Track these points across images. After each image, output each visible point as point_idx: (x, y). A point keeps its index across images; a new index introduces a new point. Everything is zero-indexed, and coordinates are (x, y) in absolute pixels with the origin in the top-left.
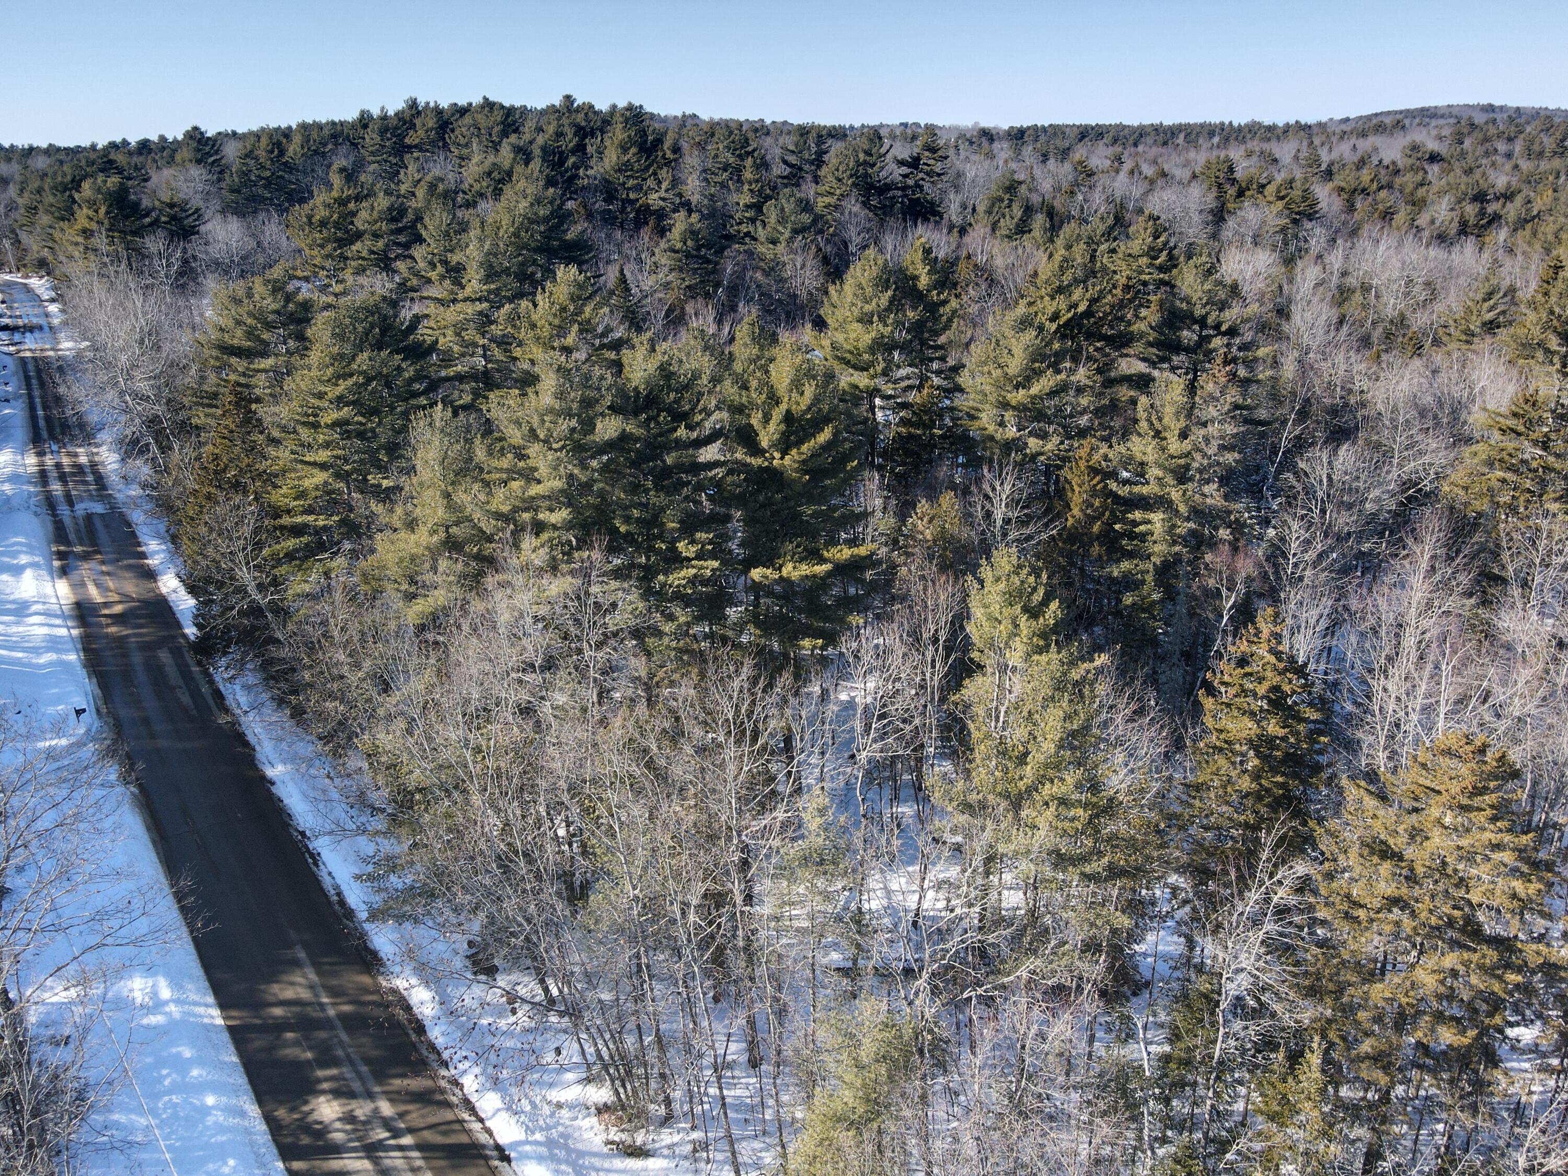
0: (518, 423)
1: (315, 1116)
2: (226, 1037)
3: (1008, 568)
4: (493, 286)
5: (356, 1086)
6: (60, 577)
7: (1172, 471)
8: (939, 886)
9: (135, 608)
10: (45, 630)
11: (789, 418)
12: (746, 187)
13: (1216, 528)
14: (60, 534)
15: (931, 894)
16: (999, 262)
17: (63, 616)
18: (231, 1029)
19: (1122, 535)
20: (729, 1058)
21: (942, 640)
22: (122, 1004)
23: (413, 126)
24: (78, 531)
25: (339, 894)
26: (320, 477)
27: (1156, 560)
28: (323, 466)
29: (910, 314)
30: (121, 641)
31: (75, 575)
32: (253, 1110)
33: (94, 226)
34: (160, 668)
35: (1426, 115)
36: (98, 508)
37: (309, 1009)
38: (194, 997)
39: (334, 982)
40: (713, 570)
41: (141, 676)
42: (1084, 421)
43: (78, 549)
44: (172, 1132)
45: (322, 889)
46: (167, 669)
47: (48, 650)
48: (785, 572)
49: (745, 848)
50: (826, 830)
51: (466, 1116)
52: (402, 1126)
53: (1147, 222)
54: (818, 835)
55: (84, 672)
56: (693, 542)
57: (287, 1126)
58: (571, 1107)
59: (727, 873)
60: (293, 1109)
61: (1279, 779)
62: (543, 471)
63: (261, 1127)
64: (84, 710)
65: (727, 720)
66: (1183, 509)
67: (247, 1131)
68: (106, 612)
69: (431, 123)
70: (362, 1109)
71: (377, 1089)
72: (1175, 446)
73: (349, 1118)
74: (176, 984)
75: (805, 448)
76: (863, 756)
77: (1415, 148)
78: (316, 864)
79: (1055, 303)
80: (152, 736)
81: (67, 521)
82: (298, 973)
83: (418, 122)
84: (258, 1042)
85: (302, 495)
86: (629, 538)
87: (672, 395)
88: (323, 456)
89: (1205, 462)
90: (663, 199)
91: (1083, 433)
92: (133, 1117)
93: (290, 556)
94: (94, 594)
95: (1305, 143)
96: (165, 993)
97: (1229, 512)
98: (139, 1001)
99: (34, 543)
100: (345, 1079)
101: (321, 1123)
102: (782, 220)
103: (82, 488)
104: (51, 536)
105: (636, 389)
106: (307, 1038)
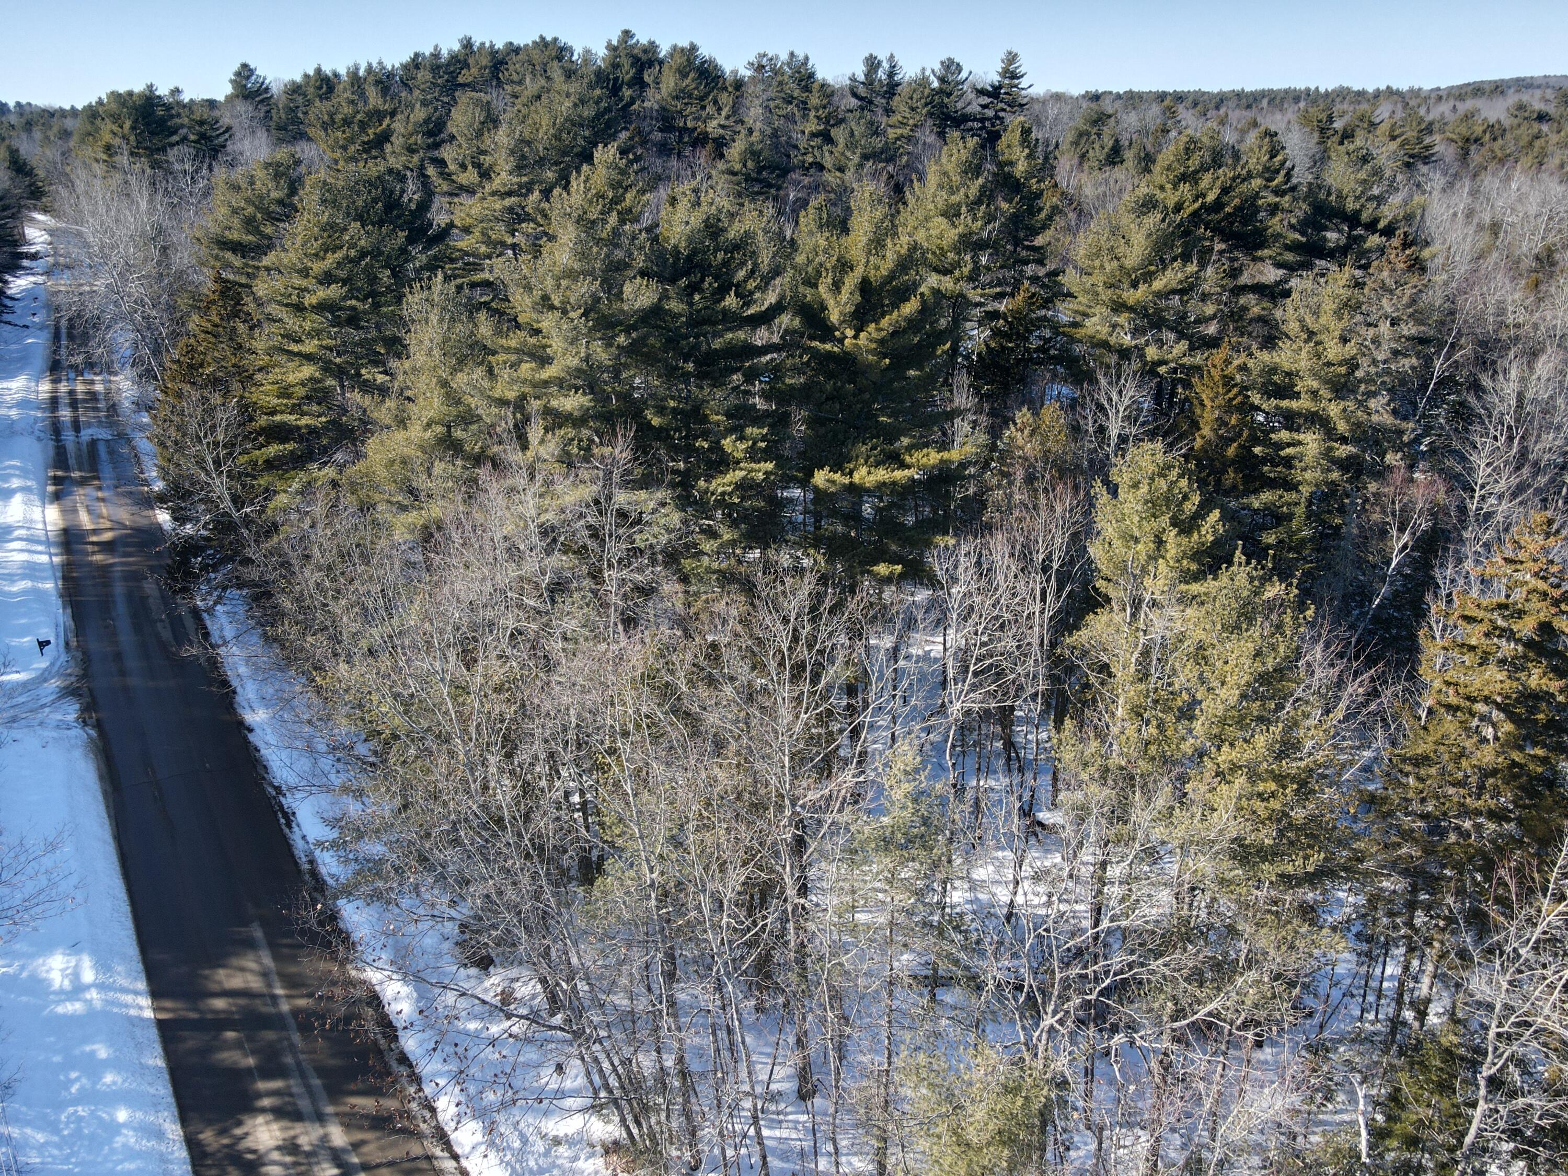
0: (528, 288)
1: (248, 1143)
2: (154, 1033)
3: (1151, 468)
4: (524, 179)
5: (304, 1104)
6: (52, 502)
7: (1327, 382)
8: (1037, 878)
9: (127, 536)
10: (24, 557)
11: (865, 286)
12: (812, 114)
13: (1382, 455)
14: (60, 459)
15: (1026, 885)
16: (1088, 191)
17: (48, 543)
18: (161, 1025)
19: (1264, 460)
20: (774, 1087)
21: (1055, 566)
22: (38, 986)
23: (466, 65)
24: (79, 457)
25: (312, 862)
26: (308, 371)
27: (1305, 490)
28: (309, 358)
29: (1004, 206)
30: (104, 569)
31: (68, 501)
32: (174, 1130)
33: (117, 141)
34: (144, 599)
35: (1523, 84)
36: (103, 434)
37: (258, 1001)
38: (122, 981)
39: (293, 969)
40: (766, 473)
41: (121, 608)
42: (1212, 329)
43: (76, 474)
44: (72, 1154)
45: (292, 855)
46: (151, 600)
47: (24, 577)
48: (857, 477)
49: (800, 824)
50: (915, 801)
51: (438, 1152)
52: (355, 1160)
53: (1262, 139)
54: (904, 807)
55: (60, 602)
56: (742, 438)
57: (213, 1154)
58: (570, 1141)
59: (777, 854)
60: (223, 1132)
61: (1540, 752)
62: (556, 344)
63: (181, 1153)
64: (48, 643)
65: (780, 651)
66: (1342, 427)
67: (163, 1159)
68: (94, 539)
69: (485, 61)
70: (307, 1136)
71: (330, 1109)
72: (1334, 351)
73: (290, 1147)
74: (102, 966)
75: (885, 322)
76: (956, 709)
77: (1521, 107)
78: (289, 825)
79: (1178, 193)
80: (123, 673)
81: (70, 447)
82: (251, 956)
83: (471, 61)
84: (192, 1041)
85: (285, 393)
86: (661, 434)
87: (720, 256)
88: (310, 346)
89: (1373, 370)
90: (723, 127)
91: (1213, 343)
92: (28, 1131)
93: (270, 465)
94: (85, 520)
95: (1399, 106)
96: (88, 976)
97: (1401, 433)
98: (56, 985)
99: (30, 467)
100: (291, 1095)
101: (254, 1152)
102: (851, 145)
103: (92, 414)
104: (51, 461)
105: (676, 247)
106: (250, 1039)
